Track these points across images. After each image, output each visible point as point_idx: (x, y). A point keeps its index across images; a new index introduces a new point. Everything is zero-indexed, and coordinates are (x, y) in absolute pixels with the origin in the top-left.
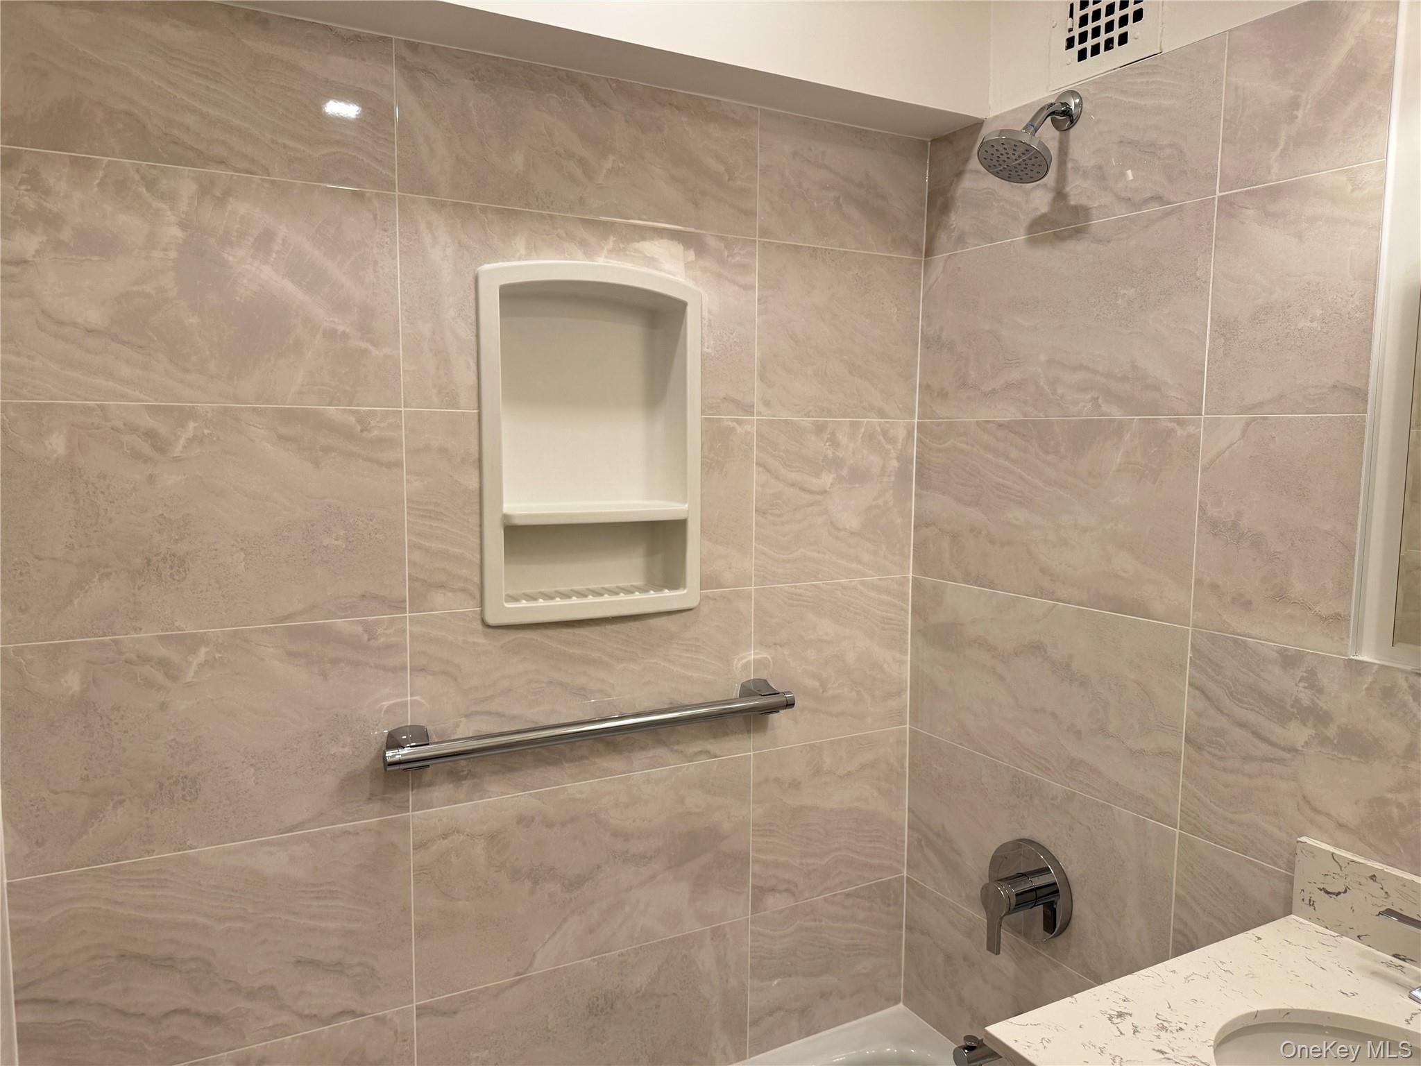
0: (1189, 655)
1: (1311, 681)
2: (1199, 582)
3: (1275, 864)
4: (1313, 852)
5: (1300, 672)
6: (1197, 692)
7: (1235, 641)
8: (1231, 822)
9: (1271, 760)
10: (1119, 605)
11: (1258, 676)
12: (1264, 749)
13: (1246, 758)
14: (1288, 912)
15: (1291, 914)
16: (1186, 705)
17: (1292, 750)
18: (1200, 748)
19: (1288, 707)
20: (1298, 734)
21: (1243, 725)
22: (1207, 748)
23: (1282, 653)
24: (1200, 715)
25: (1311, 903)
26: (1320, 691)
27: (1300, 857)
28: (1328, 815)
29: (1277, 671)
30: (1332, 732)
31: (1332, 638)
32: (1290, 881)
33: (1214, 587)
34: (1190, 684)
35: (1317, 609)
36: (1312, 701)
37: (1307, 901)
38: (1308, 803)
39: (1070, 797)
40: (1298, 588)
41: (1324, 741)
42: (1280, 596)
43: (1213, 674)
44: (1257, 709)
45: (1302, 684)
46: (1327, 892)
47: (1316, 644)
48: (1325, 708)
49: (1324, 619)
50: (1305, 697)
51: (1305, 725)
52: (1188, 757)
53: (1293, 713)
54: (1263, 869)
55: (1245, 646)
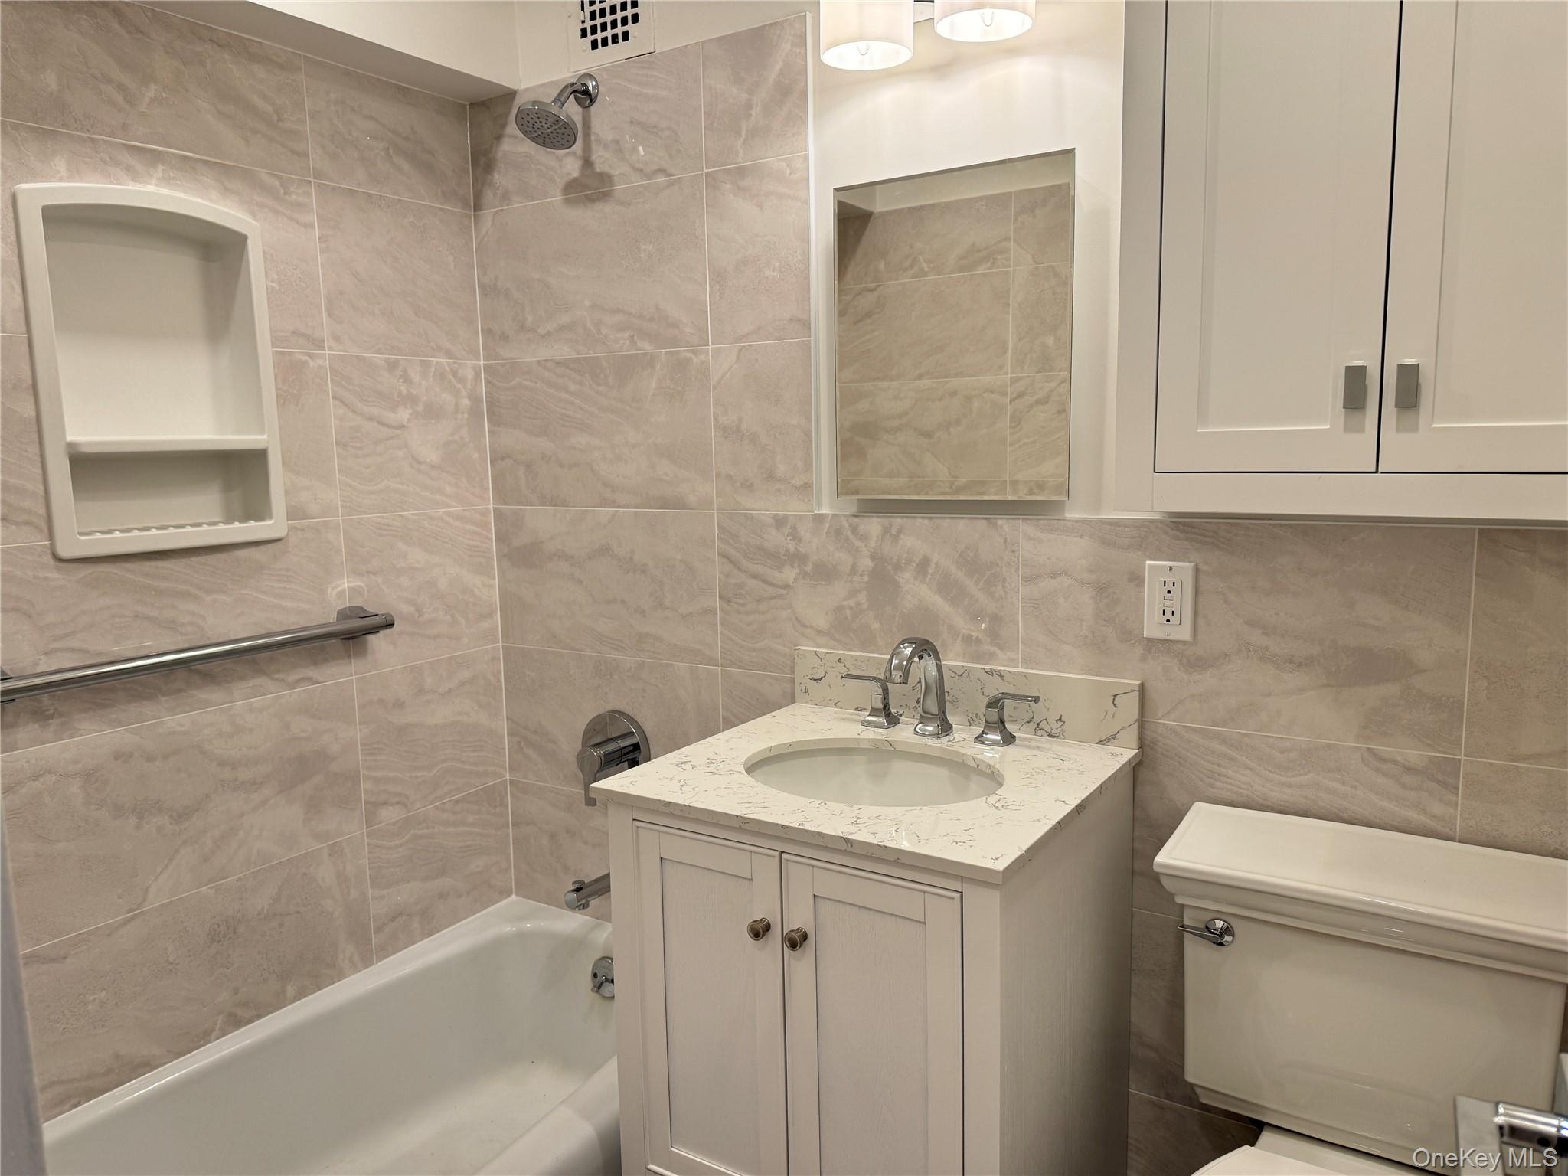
0: (717, 532)
1: (795, 536)
2: (718, 475)
3: (783, 672)
4: (804, 655)
5: (787, 530)
6: (725, 560)
7: (746, 515)
8: (754, 650)
9: (775, 598)
10: (665, 503)
11: (762, 538)
12: (770, 590)
13: (759, 601)
14: (793, 701)
15: (795, 702)
16: (717, 570)
17: (786, 587)
18: (729, 601)
19: (782, 557)
20: (789, 574)
21: (755, 577)
22: (735, 600)
23: (775, 517)
24: (727, 576)
25: (806, 691)
26: (800, 540)
27: (797, 660)
28: (812, 627)
29: (773, 532)
30: (809, 568)
31: (804, 501)
32: (793, 681)
33: (729, 477)
34: (719, 554)
35: (794, 482)
36: (796, 548)
37: (804, 691)
38: (799, 621)
39: (641, 665)
40: (782, 469)
41: (804, 575)
42: (771, 477)
43: (733, 543)
44: (763, 562)
45: (789, 538)
46: (815, 680)
47: (794, 507)
48: (803, 551)
49: (798, 488)
50: (791, 547)
51: (793, 567)
52: (722, 610)
53: (785, 560)
54: (776, 679)
55: (752, 517)
